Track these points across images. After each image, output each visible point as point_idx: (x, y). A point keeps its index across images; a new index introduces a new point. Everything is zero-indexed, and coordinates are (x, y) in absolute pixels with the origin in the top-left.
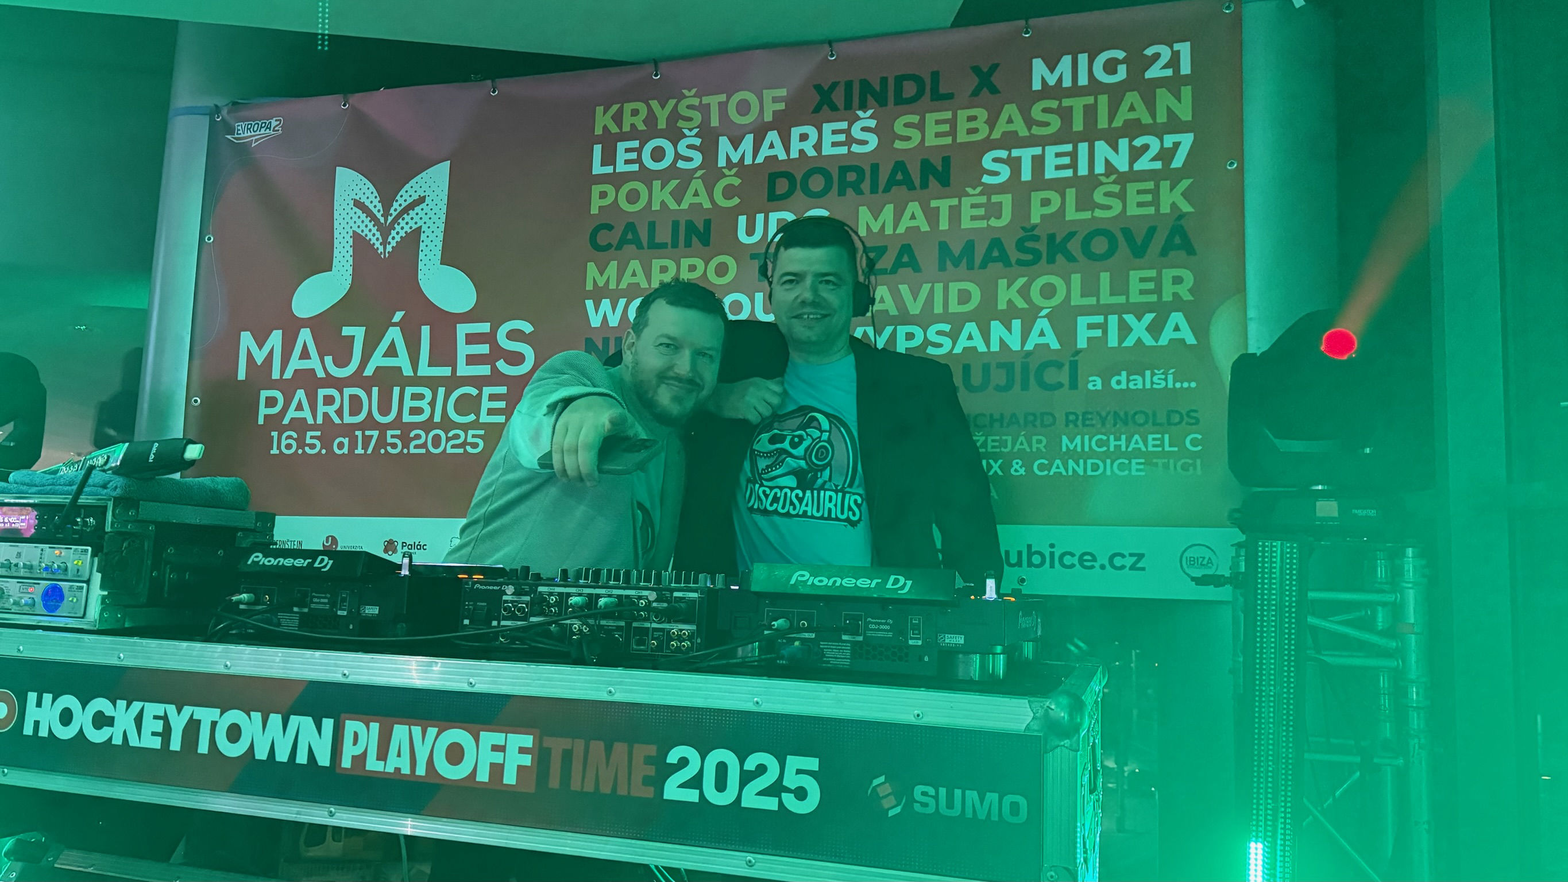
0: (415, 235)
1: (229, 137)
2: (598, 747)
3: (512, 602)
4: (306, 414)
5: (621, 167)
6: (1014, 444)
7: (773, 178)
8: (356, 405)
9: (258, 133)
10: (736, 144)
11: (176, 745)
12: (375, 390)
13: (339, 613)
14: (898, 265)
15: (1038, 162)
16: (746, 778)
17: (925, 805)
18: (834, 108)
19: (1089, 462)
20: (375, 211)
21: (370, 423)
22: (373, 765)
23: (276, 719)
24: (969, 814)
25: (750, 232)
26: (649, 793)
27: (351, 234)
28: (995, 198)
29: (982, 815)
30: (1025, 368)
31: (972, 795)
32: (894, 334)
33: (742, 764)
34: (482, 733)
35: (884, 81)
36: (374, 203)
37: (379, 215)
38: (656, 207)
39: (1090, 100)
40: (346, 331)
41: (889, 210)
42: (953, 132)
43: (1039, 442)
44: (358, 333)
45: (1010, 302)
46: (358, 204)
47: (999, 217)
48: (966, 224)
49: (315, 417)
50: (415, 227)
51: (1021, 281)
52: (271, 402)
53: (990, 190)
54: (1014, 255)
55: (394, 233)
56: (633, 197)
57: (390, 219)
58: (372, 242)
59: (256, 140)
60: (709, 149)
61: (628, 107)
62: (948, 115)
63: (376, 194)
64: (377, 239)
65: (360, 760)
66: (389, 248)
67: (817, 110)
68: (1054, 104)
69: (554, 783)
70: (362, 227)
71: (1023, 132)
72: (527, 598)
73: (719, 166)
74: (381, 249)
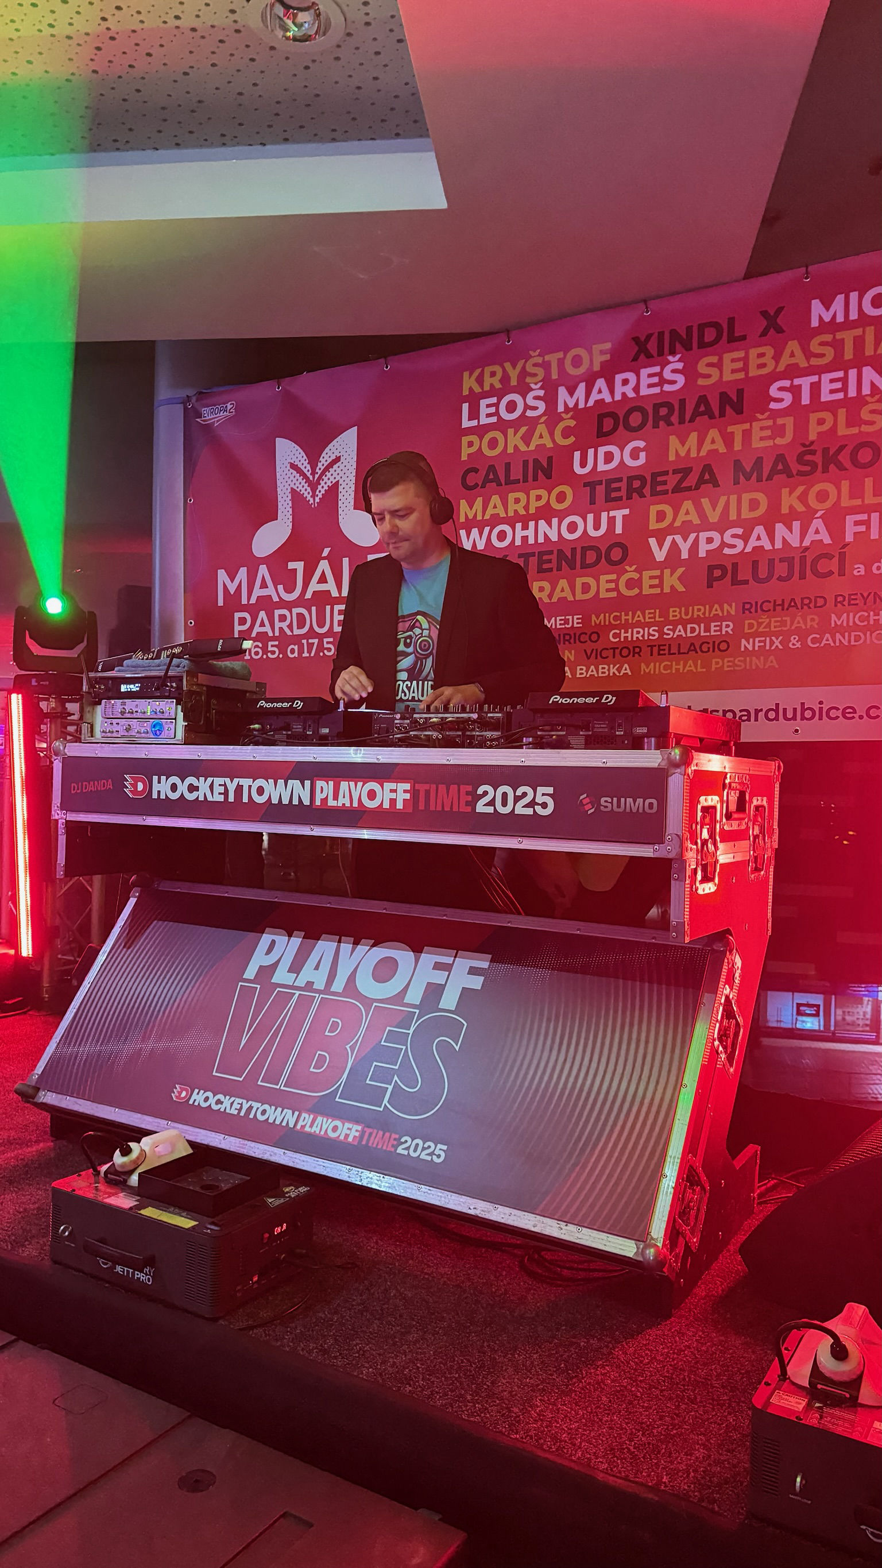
0: (334, 489)
1: (198, 420)
2: (442, 788)
3: (400, 724)
4: (267, 629)
5: (484, 420)
6: (792, 623)
7: (601, 417)
8: (301, 621)
9: (218, 415)
10: (571, 393)
11: (231, 799)
12: (314, 609)
13: (308, 733)
14: (701, 481)
15: (815, 388)
16: (517, 799)
17: (606, 807)
18: (649, 356)
19: (853, 634)
20: (305, 471)
21: (311, 631)
22: (331, 803)
23: (281, 782)
24: (628, 810)
25: (583, 464)
26: (469, 809)
27: (289, 490)
28: (780, 421)
29: (634, 810)
30: (803, 559)
31: (630, 800)
32: (696, 540)
33: (515, 793)
34: (385, 784)
35: (689, 329)
36: (306, 467)
37: (308, 474)
38: (510, 450)
39: (858, 332)
40: (291, 565)
41: (693, 437)
42: (745, 369)
43: (812, 620)
44: (299, 566)
45: (791, 507)
46: (293, 466)
47: (782, 435)
48: (756, 444)
49: (273, 631)
50: (334, 481)
51: (800, 489)
52: (242, 621)
53: (776, 414)
54: (794, 467)
55: (320, 487)
56: (493, 444)
57: (317, 476)
58: (305, 496)
59: (218, 421)
60: (550, 399)
61: (488, 370)
62: (741, 354)
63: (305, 457)
64: (309, 493)
65: (324, 801)
66: (317, 500)
67: (635, 359)
68: (828, 338)
69: (422, 807)
70: (297, 484)
71: (804, 364)
72: (409, 721)
73: (559, 411)
74: (312, 501)
